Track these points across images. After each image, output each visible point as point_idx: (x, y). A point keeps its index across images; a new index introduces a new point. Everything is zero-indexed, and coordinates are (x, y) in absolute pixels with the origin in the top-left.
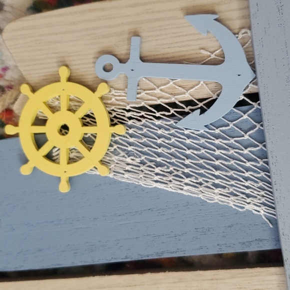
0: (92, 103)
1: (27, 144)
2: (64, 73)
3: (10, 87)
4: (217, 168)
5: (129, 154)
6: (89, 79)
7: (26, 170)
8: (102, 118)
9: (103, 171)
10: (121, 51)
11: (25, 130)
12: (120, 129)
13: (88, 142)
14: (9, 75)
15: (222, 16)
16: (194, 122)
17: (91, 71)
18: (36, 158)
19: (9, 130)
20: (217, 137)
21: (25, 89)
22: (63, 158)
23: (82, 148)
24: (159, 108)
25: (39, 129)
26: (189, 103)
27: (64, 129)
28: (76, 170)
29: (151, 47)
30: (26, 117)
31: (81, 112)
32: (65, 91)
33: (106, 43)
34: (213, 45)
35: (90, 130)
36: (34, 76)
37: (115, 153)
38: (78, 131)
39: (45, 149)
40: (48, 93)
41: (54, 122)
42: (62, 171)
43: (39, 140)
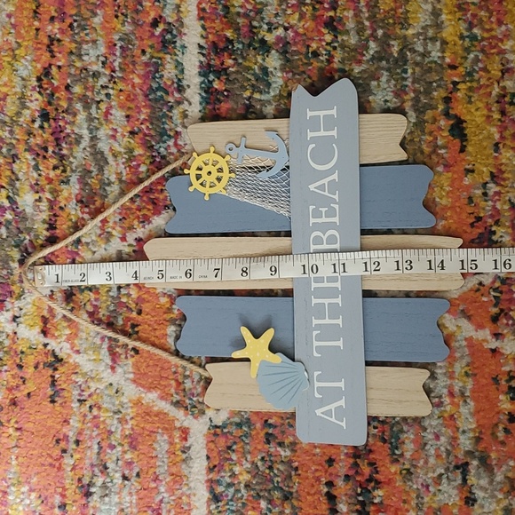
0: (222, 163)
1: (193, 178)
2: (212, 149)
3: (187, 153)
4: (271, 195)
5: (236, 186)
6: (222, 153)
7: (191, 189)
8: (226, 170)
9: (224, 193)
10: (237, 143)
11: (193, 172)
12: (233, 175)
13: (219, 179)
14: (187, 147)
15: (280, 133)
16: (264, 175)
17: (223, 149)
18: (196, 184)
19: (186, 171)
20: (273, 182)
21: (195, 154)
22: (208, 186)
23: (216, 182)
24: (250, 168)
25: (199, 172)
26: (262, 167)
27: (210, 173)
28: (212, 191)
29: (249, 143)
30: (194, 167)
31: (217, 167)
32: (212, 157)
33: (231, 139)
34: (275, 144)
35: (220, 174)
36: (199, 149)
37: (230, 185)
38: (215, 174)
39: (200, 181)
40: (204, 157)
41: (206, 169)
42: (207, 191)
43: (198, 177)
